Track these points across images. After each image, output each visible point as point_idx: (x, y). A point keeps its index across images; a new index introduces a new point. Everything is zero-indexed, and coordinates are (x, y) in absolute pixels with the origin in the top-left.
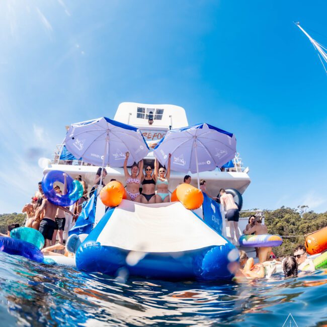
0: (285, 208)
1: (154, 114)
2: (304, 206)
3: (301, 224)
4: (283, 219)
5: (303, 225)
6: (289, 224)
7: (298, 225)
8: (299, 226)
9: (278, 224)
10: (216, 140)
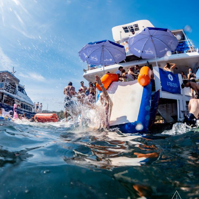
1: (134, 28)
10: (164, 35)
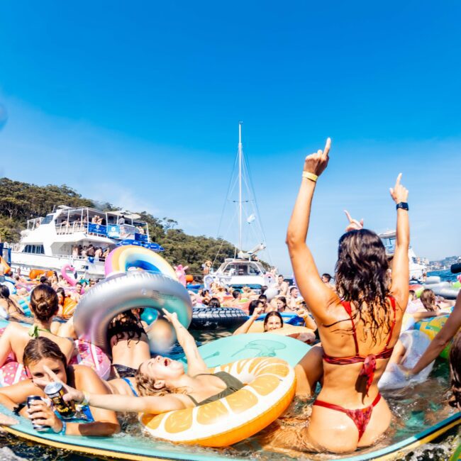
0: (147, 214)
2: (172, 221)
3: (164, 243)
5: (166, 245)
7: (159, 242)
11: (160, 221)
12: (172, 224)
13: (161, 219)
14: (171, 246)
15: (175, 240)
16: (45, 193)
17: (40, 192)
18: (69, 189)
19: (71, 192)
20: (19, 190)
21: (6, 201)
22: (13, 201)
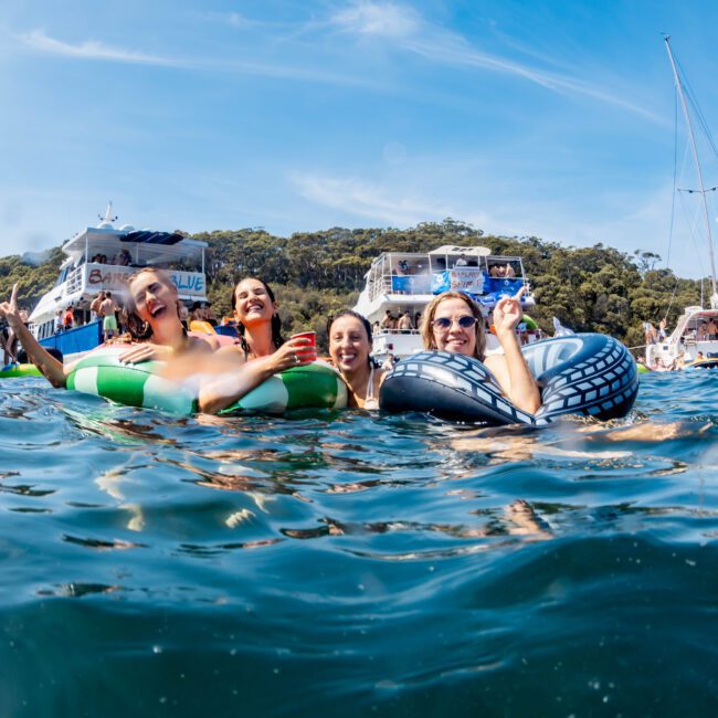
0: (605, 248)
2: (650, 255)
3: (638, 296)
4: (597, 275)
5: (641, 299)
6: (609, 290)
7: (630, 296)
8: (632, 299)
9: (585, 287)
11: (630, 258)
12: (650, 260)
13: (633, 255)
14: (650, 300)
15: (658, 289)
16: (413, 239)
17: (404, 239)
18: (459, 224)
19: (462, 229)
20: (364, 242)
21: (342, 265)
22: (355, 261)
